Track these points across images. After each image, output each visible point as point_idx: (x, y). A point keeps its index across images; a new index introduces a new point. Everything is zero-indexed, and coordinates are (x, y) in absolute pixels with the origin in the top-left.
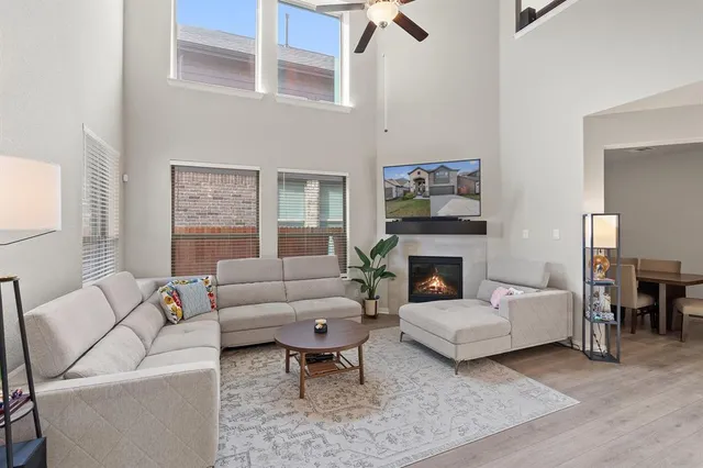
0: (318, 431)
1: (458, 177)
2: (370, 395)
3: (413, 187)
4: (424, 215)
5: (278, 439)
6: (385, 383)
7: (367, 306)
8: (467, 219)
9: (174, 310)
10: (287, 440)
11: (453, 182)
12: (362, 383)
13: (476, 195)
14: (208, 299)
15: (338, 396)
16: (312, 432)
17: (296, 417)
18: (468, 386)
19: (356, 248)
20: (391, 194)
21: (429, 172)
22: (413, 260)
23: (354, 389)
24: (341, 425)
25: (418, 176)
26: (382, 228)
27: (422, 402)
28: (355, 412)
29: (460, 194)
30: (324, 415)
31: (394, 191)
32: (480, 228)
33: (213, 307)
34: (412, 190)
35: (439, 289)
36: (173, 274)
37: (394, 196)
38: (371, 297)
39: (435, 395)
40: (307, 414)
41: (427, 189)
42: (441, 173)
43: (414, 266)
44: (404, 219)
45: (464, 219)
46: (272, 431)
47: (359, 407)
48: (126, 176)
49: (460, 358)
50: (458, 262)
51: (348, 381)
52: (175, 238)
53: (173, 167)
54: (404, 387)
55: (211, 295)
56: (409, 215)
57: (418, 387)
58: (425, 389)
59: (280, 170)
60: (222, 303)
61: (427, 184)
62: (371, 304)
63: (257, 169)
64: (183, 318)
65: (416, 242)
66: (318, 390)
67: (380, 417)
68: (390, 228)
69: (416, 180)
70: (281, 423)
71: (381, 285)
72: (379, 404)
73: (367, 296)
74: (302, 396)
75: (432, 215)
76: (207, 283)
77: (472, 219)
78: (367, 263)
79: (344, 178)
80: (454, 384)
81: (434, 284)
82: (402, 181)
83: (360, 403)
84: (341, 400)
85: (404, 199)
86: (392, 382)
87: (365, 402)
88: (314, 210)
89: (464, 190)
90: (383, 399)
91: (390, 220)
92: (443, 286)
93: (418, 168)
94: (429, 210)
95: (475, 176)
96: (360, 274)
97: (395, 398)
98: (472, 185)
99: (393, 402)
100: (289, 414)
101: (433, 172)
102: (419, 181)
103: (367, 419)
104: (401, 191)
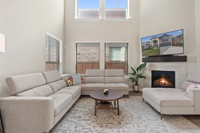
0: (92, 129)
1: (172, 38)
2: (119, 120)
3: (153, 44)
4: (158, 55)
5: (78, 129)
6: (127, 117)
7: (135, 88)
8: (177, 55)
9: (70, 82)
10: (80, 130)
11: (170, 40)
12: (118, 114)
13: (182, 45)
14: (81, 81)
15: (107, 118)
16: (90, 129)
17: (89, 122)
18: (165, 126)
19: (131, 67)
20: (144, 48)
21: (159, 38)
22: (153, 72)
23: (115, 116)
24: (101, 129)
25: (154, 40)
26: (141, 60)
27: (139, 128)
28: (109, 125)
29: (173, 45)
30: (98, 124)
31: (145, 46)
32: (184, 59)
33: (82, 83)
34: (152, 46)
35: (165, 84)
36: (76, 73)
37: (145, 48)
38: (136, 84)
39: (146, 126)
40: (93, 122)
41: (159, 44)
42: (165, 37)
43: (154, 74)
44: (149, 57)
45: (175, 55)
46: (78, 125)
47: (112, 124)
48: (65, 47)
49: (163, 113)
50: (173, 73)
51: (114, 113)
52: (77, 63)
53: (76, 43)
54: (135, 120)
55: (82, 79)
56: (151, 55)
57: (140, 121)
58: (143, 123)
59: (105, 42)
60: (85, 82)
61: (158, 42)
62: (136, 87)
63: (99, 42)
64: (72, 85)
65: (154, 65)
66: (102, 114)
67: (118, 130)
68: (144, 60)
69: (154, 41)
70: (83, 123)
71: (140, 80)
72: (120, 124)
73: (135, 84)
74: (95, 115)
75: (161, 54)
76: (81, 76)
77: (179, 55)
78: (135, 73)
79: (128, 43)
80: (157, 124)
81: (163, 82)
82: (148, 42)
83: (113, 122)
84: (107, 119)
85: (149, 49)
86: (131, 117)
87: (116, 123)
88: (124, 56)
89: (175, 43)
90: (123, 123)
91: (144, 57)
92: (167, 82)
93: (155, 37)
94: (160, 52)
95: (181, 37)
96: (132, 76)
97: (128, 124)
98: (179, 41)
99: (126, 125)
100: (88, 120)
101: (161, 37)
102: (155, 42)
103: (112, 130)
104: (148, 46)
